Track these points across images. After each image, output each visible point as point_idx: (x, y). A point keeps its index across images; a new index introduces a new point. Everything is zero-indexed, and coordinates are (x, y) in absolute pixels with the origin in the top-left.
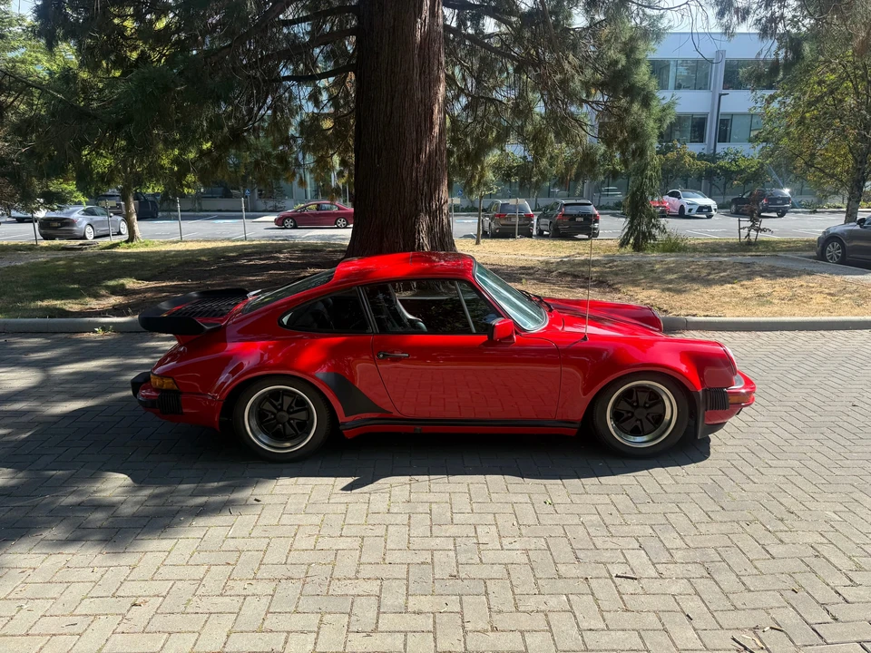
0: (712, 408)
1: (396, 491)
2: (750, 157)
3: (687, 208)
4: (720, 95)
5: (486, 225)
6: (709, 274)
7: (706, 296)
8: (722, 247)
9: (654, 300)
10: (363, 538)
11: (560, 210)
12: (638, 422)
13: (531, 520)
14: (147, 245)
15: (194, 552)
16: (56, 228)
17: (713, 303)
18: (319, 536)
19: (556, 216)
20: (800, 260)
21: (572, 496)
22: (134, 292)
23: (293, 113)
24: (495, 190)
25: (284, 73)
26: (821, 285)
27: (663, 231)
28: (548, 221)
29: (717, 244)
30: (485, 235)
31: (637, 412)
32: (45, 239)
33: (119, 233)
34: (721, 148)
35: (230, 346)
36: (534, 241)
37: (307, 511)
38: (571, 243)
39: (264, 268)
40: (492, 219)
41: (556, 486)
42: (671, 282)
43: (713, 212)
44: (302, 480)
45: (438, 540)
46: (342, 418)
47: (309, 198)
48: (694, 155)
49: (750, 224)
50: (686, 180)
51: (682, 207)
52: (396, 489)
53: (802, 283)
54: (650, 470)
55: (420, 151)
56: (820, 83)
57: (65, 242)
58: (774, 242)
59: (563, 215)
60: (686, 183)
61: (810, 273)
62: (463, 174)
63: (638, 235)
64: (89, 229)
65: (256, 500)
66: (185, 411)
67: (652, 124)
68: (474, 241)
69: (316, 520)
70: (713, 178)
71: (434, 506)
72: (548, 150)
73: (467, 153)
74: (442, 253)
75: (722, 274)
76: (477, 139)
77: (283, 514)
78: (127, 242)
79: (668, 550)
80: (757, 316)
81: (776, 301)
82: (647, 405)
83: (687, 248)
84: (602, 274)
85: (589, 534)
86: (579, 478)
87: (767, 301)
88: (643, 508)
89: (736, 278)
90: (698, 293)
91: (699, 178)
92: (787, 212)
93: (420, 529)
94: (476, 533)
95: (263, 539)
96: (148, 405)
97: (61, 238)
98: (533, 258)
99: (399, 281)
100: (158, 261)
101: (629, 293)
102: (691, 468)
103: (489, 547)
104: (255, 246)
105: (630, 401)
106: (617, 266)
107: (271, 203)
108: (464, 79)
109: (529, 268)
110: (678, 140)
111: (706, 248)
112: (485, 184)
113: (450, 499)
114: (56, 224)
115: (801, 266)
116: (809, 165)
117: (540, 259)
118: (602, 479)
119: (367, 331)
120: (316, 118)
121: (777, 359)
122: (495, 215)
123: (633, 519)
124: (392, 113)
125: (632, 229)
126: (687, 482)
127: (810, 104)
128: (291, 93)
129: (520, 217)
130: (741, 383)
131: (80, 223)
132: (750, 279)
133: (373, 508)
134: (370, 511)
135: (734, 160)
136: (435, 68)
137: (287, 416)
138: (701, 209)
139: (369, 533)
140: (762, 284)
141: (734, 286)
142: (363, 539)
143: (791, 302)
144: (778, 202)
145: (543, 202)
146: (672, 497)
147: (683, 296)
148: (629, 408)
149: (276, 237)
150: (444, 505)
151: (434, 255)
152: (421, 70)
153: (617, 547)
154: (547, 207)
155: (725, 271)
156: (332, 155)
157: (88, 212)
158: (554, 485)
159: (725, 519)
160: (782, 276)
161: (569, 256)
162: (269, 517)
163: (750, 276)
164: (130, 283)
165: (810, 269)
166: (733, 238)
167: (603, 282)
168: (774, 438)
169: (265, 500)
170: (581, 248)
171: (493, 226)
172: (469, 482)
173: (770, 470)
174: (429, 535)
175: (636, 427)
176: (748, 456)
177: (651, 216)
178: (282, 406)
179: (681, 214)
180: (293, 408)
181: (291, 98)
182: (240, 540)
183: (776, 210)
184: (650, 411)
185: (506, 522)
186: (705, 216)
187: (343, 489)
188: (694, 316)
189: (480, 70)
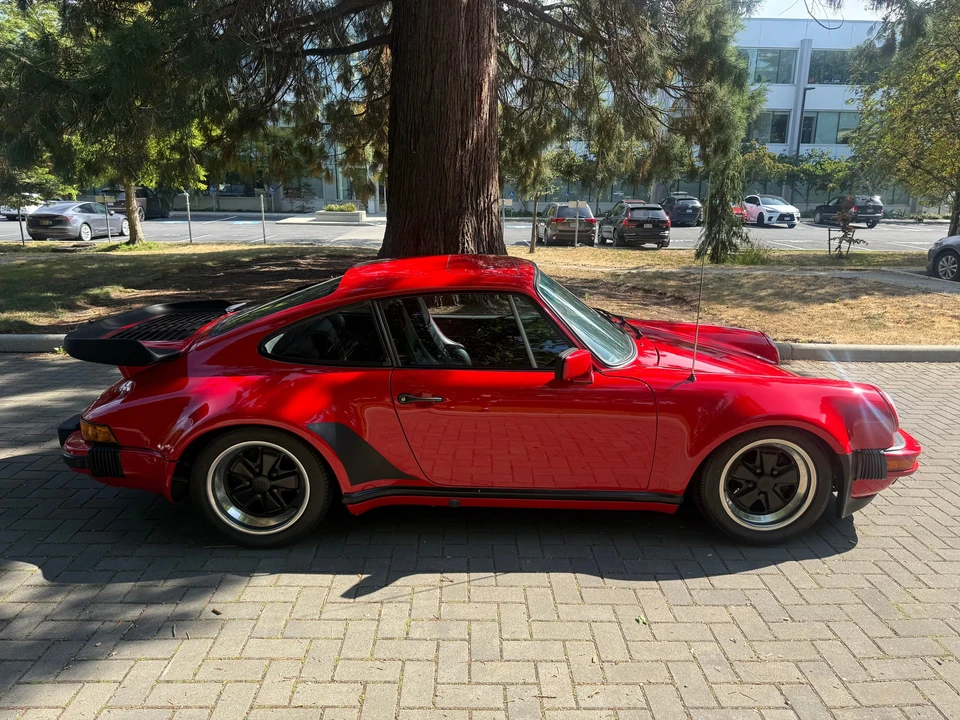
0: (863, 476)
1: (420, 600)
2: (837, 160)
3: (766, 216)
4: (806, 90)
5: (542, 231)
6: (805, 291)
7: (804, 318)
8: (809, 260)
9: (741, 320)
10: (365, 685)
11: (626, 215)
12: (762, 496)
13: (620, 654)
14: (150, 248)
15: (101, 710)
16: (46, 227)
17: (813, 326)
18: (300, 680)
19: (622, 222)
20: (910, 276)
21: (675, 609)
22: (120, 302)
23: (320, 95)
24: (553, 191)
25: (308, 46)
26: (941, 306)
27: (746, 240)
28: (612, 228)
29: (805, 257)
30: (540, 242)
31: (761, 482)
32: (34, 239)
33: (122, 234)
34: (805, 149)
35: (194, 382)
36: (595, 248)
37: (286, 634)
38: (638, 252)
39: (279, 275)
40: (548, 224)
41: (651, 592)
42: (761, 299)
43: (796, 221)
44: (286, 578)
45: (480, 690)
46: (345, 486)
47: (341, 198)
48: (774, 156)
49: (841, 234)
50: (765, 185)
51: (761, 215)
52: (420, 595)
53: (919, 303)
54: (779, 565)
55: (466, 135)
56: (931, 70)
57: (57, 243)
58: (869, 255)
59: (629, 221)
60: (765, 188)
61: (926, 292)
62: (515, 170)
63: (717, 245)
64: (85, 229)
65: (214, 612)
66: (125, 473)
67: (739, 113)
68: (527, 249)
69: (296, 649)
70: (795, 181)
71: (475, 626)
72: (616, 143)
73: (522, 147)
74: (492, 256)
75: (819, 291)
76: (533, 128)
77: (250, 637)
78: (127, 243)
79: (829, 709)
80: (875, 343)
81: (891, 325)
82: (775, 473)
83: (771, 261)
84: (679, 289)
85: (706, 679)
86: (682, 578)
87: (880, 324)
88: (781, 631)
89: (837, 296)
90: (793, 313)
91: (780, 183)
92: (878, 222)
93: (452, 671)
94: (537, 677)
95: (213, 685)
96: (76, 463)
97: (54, 238)
98: (595, 269)
99: (438, 293)
100: (156, 266)
101: (711, 311)
102: (834, 560)
103: (556, 703)
104: (272, 251)
105: (751, 466)
106: (695, 280)
107: (298, 203)
108: (519, 59)
109: (592, 281)
110: (757, 140)
111: (792, 261)
112: (542, 182)
113: (499, 615)
114: (47, 222)
115: (912, 283)
116: (915, 166)
117: (604, 270)
118: (716, 580)
119: (385, 364)
120: (345, 103)
121: (912, 399)
122: (552, 220)
123: (767, 650)
124: (432, 88)
125: (710, 238)
126: (834, 584)
127: (918, 96)
128: (316, 71)
129: (581, 222)
130: (901, 442)
131: (76, 221)
132: (854, 298)
133: (386, 629)
134: (380, 636)
135: (819, 163)
136: (486, 35)
137: (268, 484)
138: (782, 217)
139: (376, 676)
140: (871, 304)
141: (837, 305)
142: (365, 688)
143: (909, 326)
144: (869, 211)
145: (605, 207)
146: (819, 611)
147: (776, 317)
148: (750, 476)
149: (302, 241)
150: (489, 625)
151: (481, 258)
152: (468, 37)
153: (751, 703)
154: (610, 213)
155: (822, 288)
156: (365, 145)
157: (86, 209)
158: (647, 588)
159: (902, 653)
160: (893, 295)
161: (637, 268)
162: (228, 642)
163: (855, 294)
164: (116, 292)
165: (924, 287)
166: (822, 250)
167: (679, 298)
168: (938, 515)
169: (229, 612)
170: (649, 258)
171: (549, 232)
172: (527, 584)
173: (944, 564)
174: (466, 680)
175: (759, 501)
176: (908, 542)
177: (733, 224)
178: (261, 470)
179: (760, 223)
180: (276, 471)
181: (317, 79)
182: (179, 685)
183: (866, 220)
184: (777, 480)
185: (581, 654)
186: (786, 225)
187: (345, 595)
188: (795, 341)
189: (538, 49)
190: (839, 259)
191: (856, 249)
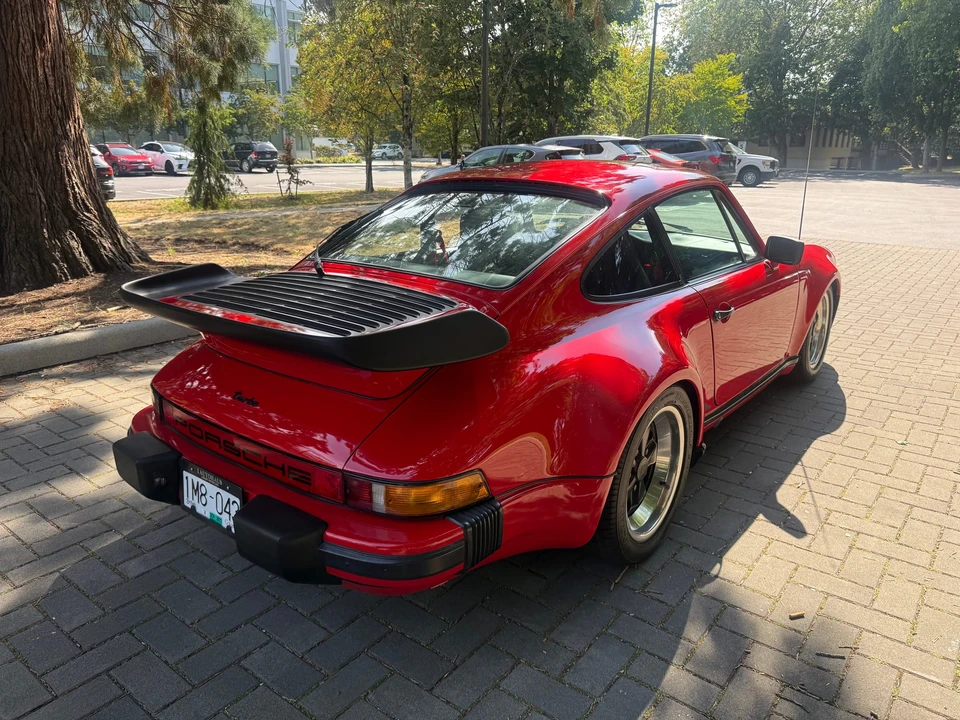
3: (175, 164)
49: (289, 175)
51: (169, 163)
144: (267, 156)
166: (275, 193)
178: (641, 450)
179: (168, 171)
183: (266, 165)
190: (291, 200)
191: (302, 190)
